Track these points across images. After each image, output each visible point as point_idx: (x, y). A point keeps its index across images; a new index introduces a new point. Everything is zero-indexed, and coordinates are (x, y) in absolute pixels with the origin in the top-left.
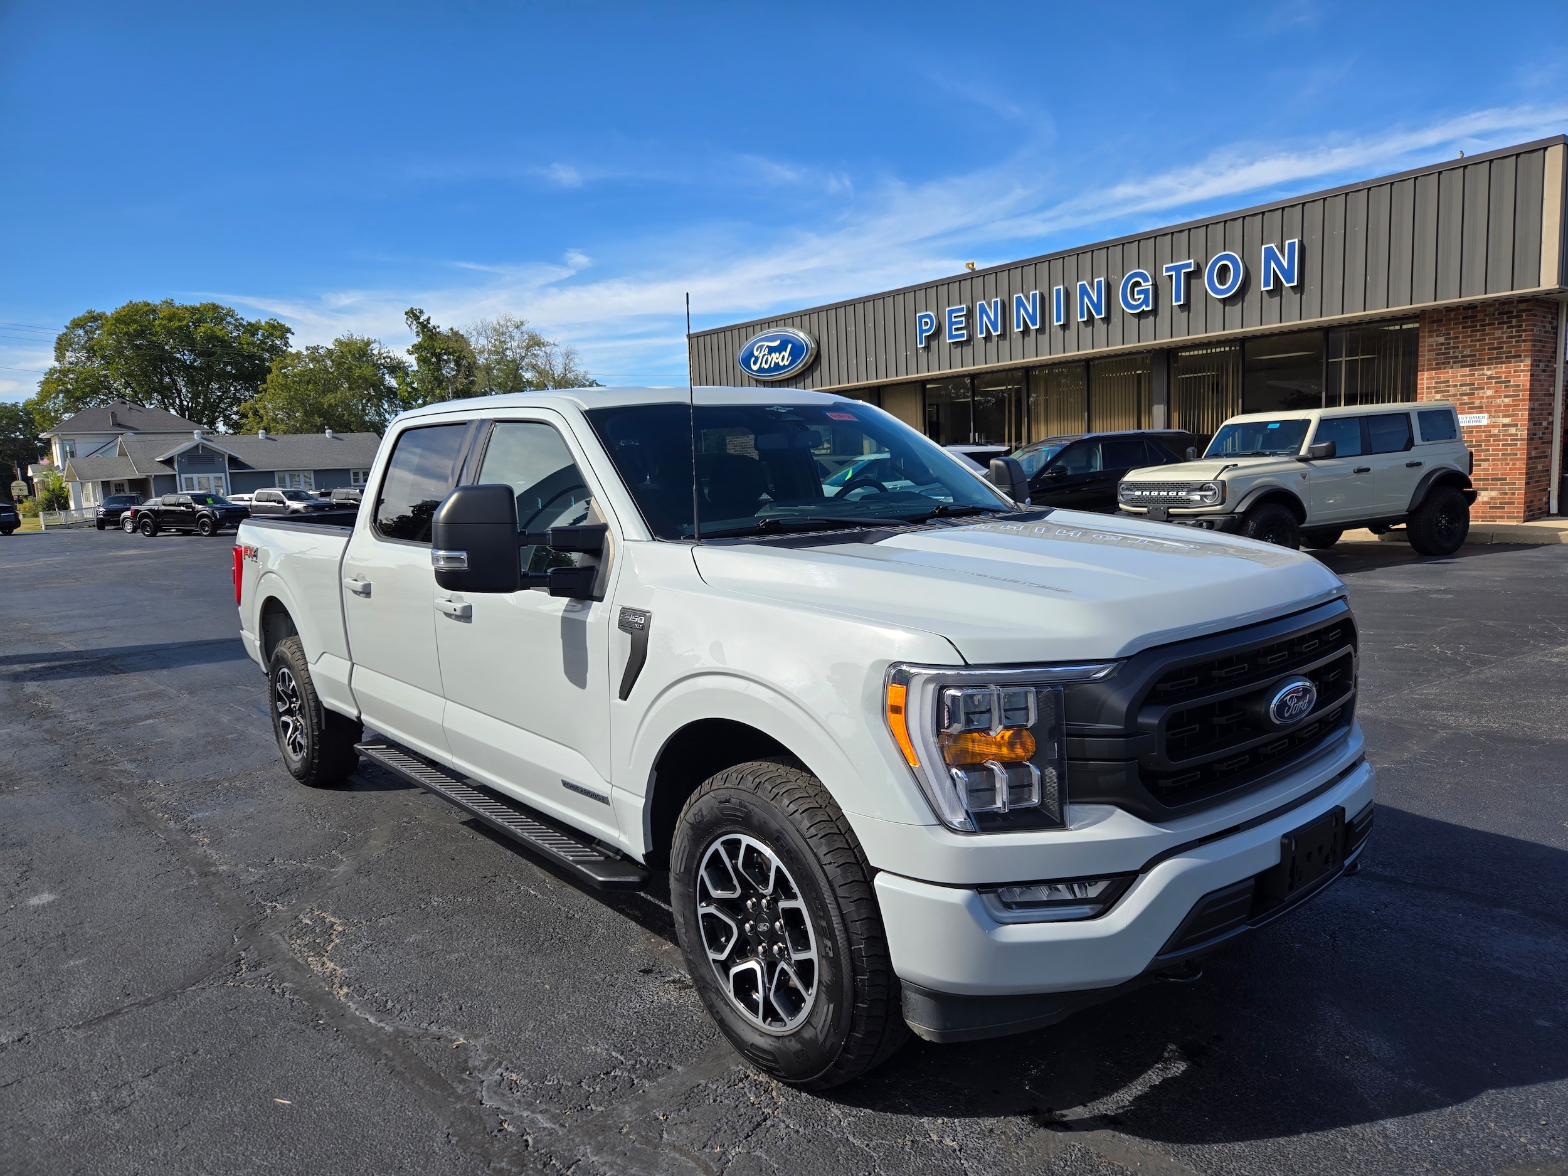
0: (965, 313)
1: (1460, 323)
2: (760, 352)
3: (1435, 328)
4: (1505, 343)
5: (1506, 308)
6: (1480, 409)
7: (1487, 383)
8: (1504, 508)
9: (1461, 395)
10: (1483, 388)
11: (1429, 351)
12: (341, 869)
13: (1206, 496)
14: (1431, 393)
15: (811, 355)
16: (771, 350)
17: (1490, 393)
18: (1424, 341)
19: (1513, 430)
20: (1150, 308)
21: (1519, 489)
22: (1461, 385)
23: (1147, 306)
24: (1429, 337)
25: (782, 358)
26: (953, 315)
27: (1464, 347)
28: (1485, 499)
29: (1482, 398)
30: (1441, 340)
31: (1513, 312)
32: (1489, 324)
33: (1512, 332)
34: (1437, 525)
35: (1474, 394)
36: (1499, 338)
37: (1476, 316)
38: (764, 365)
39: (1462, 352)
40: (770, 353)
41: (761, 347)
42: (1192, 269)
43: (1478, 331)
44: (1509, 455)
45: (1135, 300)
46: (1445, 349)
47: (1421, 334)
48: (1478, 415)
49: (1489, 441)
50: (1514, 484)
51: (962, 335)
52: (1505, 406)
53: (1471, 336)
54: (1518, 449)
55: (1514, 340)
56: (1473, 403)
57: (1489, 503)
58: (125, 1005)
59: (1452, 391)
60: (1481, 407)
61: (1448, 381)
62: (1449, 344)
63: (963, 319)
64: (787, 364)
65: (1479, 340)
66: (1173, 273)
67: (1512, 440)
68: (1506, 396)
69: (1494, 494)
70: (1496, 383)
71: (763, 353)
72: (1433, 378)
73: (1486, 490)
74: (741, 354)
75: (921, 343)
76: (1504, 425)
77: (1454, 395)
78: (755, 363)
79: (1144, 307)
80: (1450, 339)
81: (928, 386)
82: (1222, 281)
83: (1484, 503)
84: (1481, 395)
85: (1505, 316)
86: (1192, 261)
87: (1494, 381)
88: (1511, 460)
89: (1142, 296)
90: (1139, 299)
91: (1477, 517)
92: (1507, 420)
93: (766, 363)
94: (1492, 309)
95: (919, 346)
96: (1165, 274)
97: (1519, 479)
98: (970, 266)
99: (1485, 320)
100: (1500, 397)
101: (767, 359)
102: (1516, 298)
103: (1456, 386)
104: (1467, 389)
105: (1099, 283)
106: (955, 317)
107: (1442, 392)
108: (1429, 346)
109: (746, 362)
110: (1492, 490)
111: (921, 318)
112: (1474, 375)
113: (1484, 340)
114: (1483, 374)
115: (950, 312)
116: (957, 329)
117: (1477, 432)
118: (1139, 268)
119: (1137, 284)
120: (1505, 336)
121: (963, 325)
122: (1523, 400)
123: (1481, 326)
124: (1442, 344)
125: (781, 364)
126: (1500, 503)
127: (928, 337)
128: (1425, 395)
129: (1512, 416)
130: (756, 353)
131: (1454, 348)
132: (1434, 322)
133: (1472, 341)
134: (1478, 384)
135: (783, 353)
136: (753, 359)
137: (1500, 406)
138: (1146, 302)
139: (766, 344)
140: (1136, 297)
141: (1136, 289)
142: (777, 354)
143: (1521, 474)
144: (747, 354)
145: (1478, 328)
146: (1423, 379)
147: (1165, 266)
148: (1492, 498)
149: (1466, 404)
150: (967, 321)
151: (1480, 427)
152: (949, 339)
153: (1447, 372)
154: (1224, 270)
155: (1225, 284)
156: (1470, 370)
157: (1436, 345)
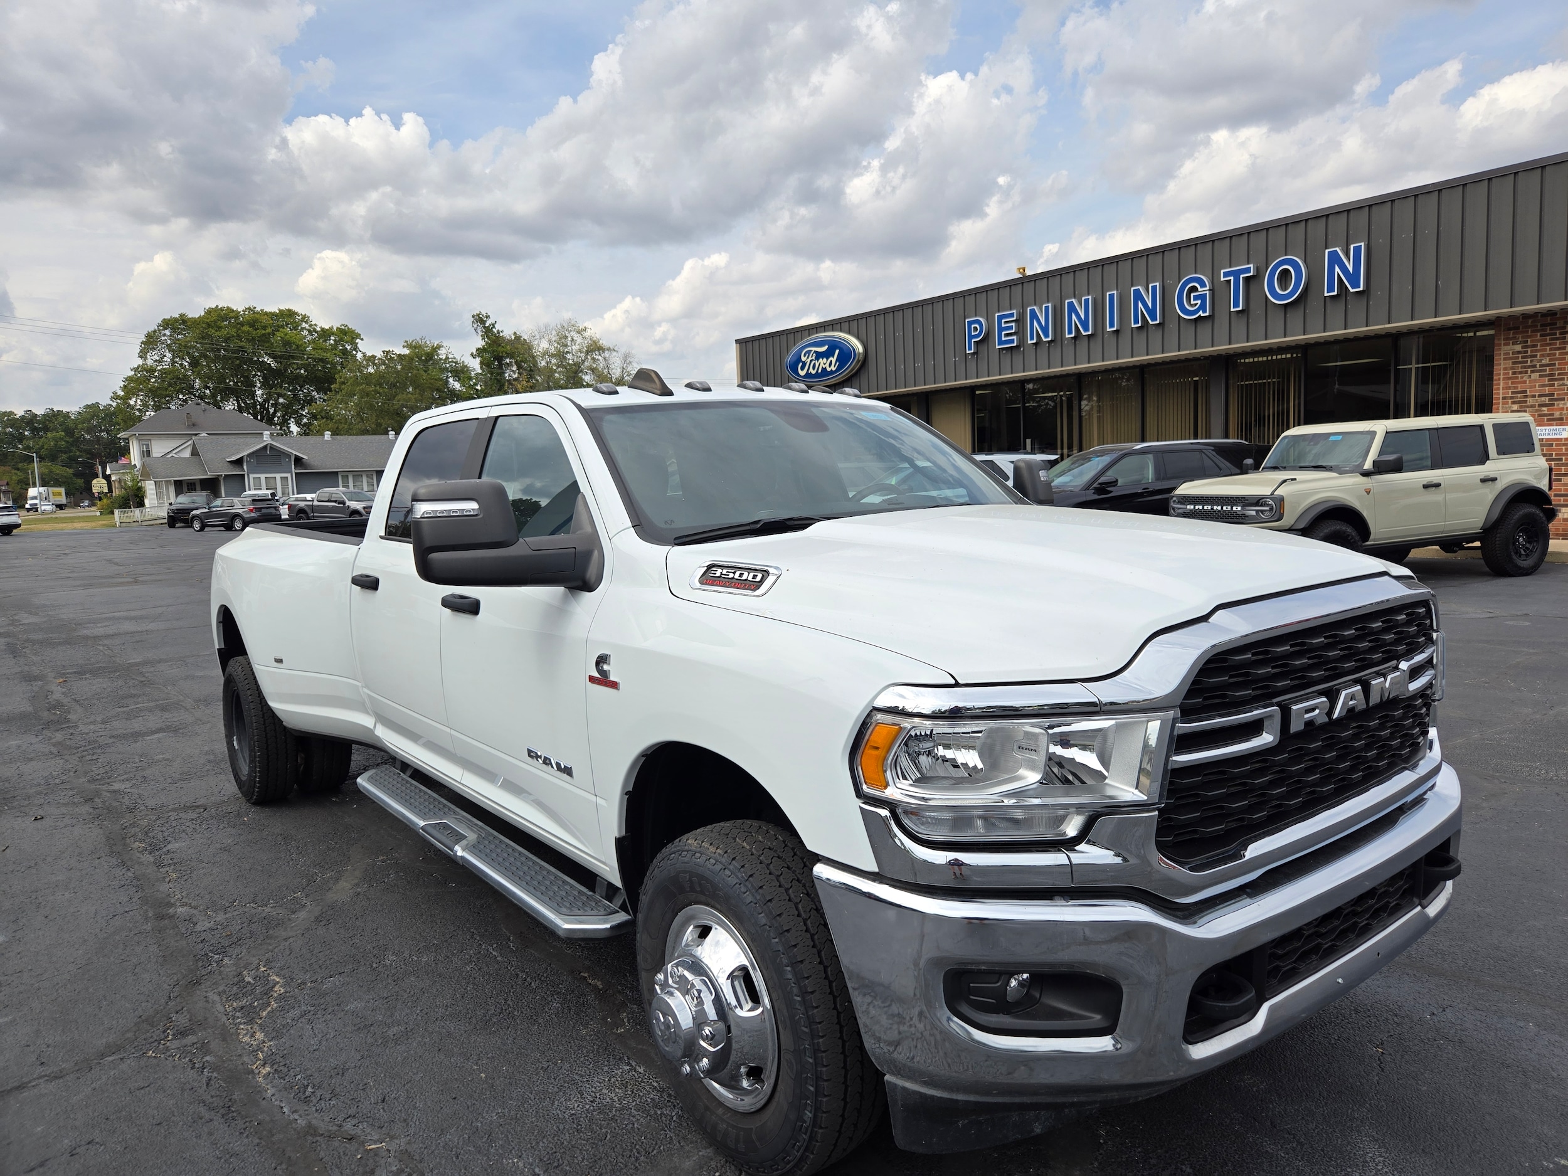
0: (1015, 318)
1: (1538, 331)
2: (808, 358)
3: (1511, 336)
6: (1559, 421)
9: (1540, 406)
10: (1562, 399)
11: (1505, 359)
12: (302, 915)
13: (1262, 511)
14: (1507, 403)
15: (858, 361)
16: (819, 355)
18: (1500, 350)
20: (1207, 314)
22: (1540, 396)
23: (1204, 311)
24: (1505, 345)
25: (830, 364)
26: (1004, 321)
27: (1542, 356)
28: (1566, 516)
29: (1562, 409)
30: (1518, 348)
34: (1514, 544)
35: (1553, 405)
37: (1556, 324)
38: (811, 370)
39: (1541, 360)
40: (817, 358)
41: (809, 352)
42: (1251, 274)
43: (1557, 339)
45: (1192, 306)
46: (1522, 357)
47: (1496, 342)
48: (1558, 427)
51: (1012, 341)
53: (1550, 344)
56: (1553, 415)
58: (35, 1076)
59: (1530, 401)
60: (1562, 419)
61: (1526, 392)
62: (1527, 352)
63: (1013, 324)
64: (834, 369)
65: (1559, 349)
66: (1232, 278)
71: (810, 359)
72: (1509, 388)
73: (1566, 506)
74: (789, 358)
75: (970, 349)
77: (1532, 406)
78: (802, 369)
79: (1201, 313)
80: (1527, 347)
81: (977, 392)
82: (1284, 283)
83: (1564, 520)
84: (1561, 406)
86: (1251, 266)
89: (1199, 302)
90: (1196, 304)
91: (1557, 535)
93: (814, 369)
95: (967, 352)
96: (1223, 279)
98: (1021, 270)
99: (1565, 328)
101: (815, 364)
103: (1534, 396)
104: (1546, 400)
105: (1154, 288)
106: (1006, 322)
107: (1519, 402)
108: (1505, 354)
109: (794, 366)
111: (970, 323)
112: (1553, 385)
113: (1564, 348)
115: (1000, 318)
116: (1007, 335)
117: (1557, 445)
118: (1196, 272)
119: (1194, 289)
121: (1013, 331)
123: (1560, 334)
124: (1519, 352)
125: (829, 369)
127: (977, 343)
128: (1501, 405)
130: (803, 359)
131: (1531, 356)
132: (1510, 329)
133: (1551, 349)
134: (1558, 394)
135: (831, 358)
136: (801, 364)
138: (1203, 307)
139: (814, 349)
140: (1192, 302)
141: (1192, 295)
142: (825, 359)
144: (795, 359)
145: (1558, 336)
146: (1499, 389)
147: (1222, 271)
149: (1545, 415)
150: (1018, 327)
151: (1561, 439)
152: (999, 345)
153: (1525, 382)
154: (1285, 275)
155: (1285, 290)
156: (1549, 380)
157: (1513, 353)
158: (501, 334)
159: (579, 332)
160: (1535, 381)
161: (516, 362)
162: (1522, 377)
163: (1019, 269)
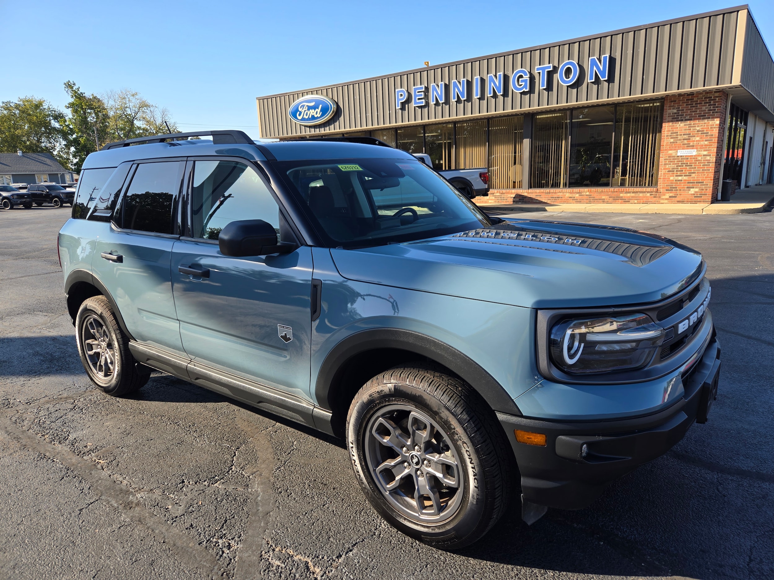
0: (423, 90)
1: (685, 103)
2: (303, 109)
3: (672, 105)
4: (707, 113)
5: (709, 95)
6: (693, 147)
7: (697, 134)
8: (701, 197)
9: (684, 139)
10: (695, 136)
11: (669, 117)
14: (668, 138)
15: (333, 112)
16: (309, 108)
17: (698, 139)
18: (666, 112)
19: (708, 158)
20: (528, 90)
21: (710, 187)
22: (684, 135)
23: (526, 89)
24: (669, 109)
25: (317, 113)
26: (417, 91)
27: (686, 115)
28: (693, 193)
29: (694, 141)
30: (675, 111)
31: (711, 97)
32: (700, 103)
33: (711, 107)
35: (690, 139)
36: (704, 111)
37: (693, 99)
38: (305, 116)
39: (685, 117)
40: (309, 109)
41: (303, 106)
42: (551, 69)
43: (694, 107)
44: (705, 170)
46: (677, 116)
47: (665, 108)
48: (691, 150)
49: (696, 163)
50: (707, 185)
51: (422, 102)
52: (705, 145)
53: (690, 109)
54: (710, 167)
55: (711, 112)
56: (689, 144)
57: (694, 194)
59: (679, 137)
60: (693, 146)
61: (677, 133)
62: (679, 113)
63: (423, 93)
64: (319, 116)
65: (694, 112)
66: (541, 71)
67: (707, 163)
68: (706, 141)
69: (697, 190)
70: (701, 134)
71: (304, 109)
72: (670, 131)
73: (693, 188)
74: (289, 110)
75: (398, 106)
76: (704, 155)
77: (680, 140)
78: (300, 115)
79: (524, 90)
80: (679, 110)
81: (399, 131)
82: (567, 75)
83: (691, 194)
84: (693, 140)
85: (708, 99)
86: (551, 65)
87: (700, 133)
88: (707, 173)
89: (523, 83)
90: (521, 85)
91: (688, 201)
92: (705, 153)
93: (306, 115)
94: (701, 95)
95: (397, 108)
96: (536, 72)
97: (710, 182)
98: (427, 63)
99: (697, 101)
100: (703, 141)
101: (307, 113)
102: (714, 90)
103: (681, 135)
104: (686, 137)
105: (500, 75)
106: (418, 92)
107: (674, 138)
108: (668, 114)
109: (294, 114)
110: (696, 188)
111: (398, 92)
112: (690, 129)
113: (697, 111)
114: (695, 129)
115: (415, 89)
116: (419, 99)
117: (690, 159)
118: (522, 68)
119: (521, 77)
120: (707, 110)
121: (423, 97)
122: (714, 143)
123: (695, 104)
124: (675, 113)
125: (316, 116)
126: (700, 194)
127: (402, 103)
128: (665, 140)
129: (709, 150)
130: (300, 110)
131: (681, 115)
132: (672, 102)
133: (690, 112)
134: (692, 134)
135: (317, 110)
136: (298, 113)
137: (702, 145)
138: (525, 86)
139: (306, 104)
140: (520, 84)
141: (520, 79)
142: (313, 110)
143: (711, 180)
144: (295, 109)
145: (694, 105)
146: (664, 131)
147: (536, 67)
148: (696, 192)
149: (685, 144)
150: (425, 95)
151: (692, 156)
152: (415, 104)
153: (677, 128)
154: (568, 71)
155: (569, 78)
156: (689, 127)
157: (672, 114)
158: (84, 95)
159: (133, 95)
160: (682, 127)
161: (94, 112)
162: (676, 126)
163: (426, 62)
